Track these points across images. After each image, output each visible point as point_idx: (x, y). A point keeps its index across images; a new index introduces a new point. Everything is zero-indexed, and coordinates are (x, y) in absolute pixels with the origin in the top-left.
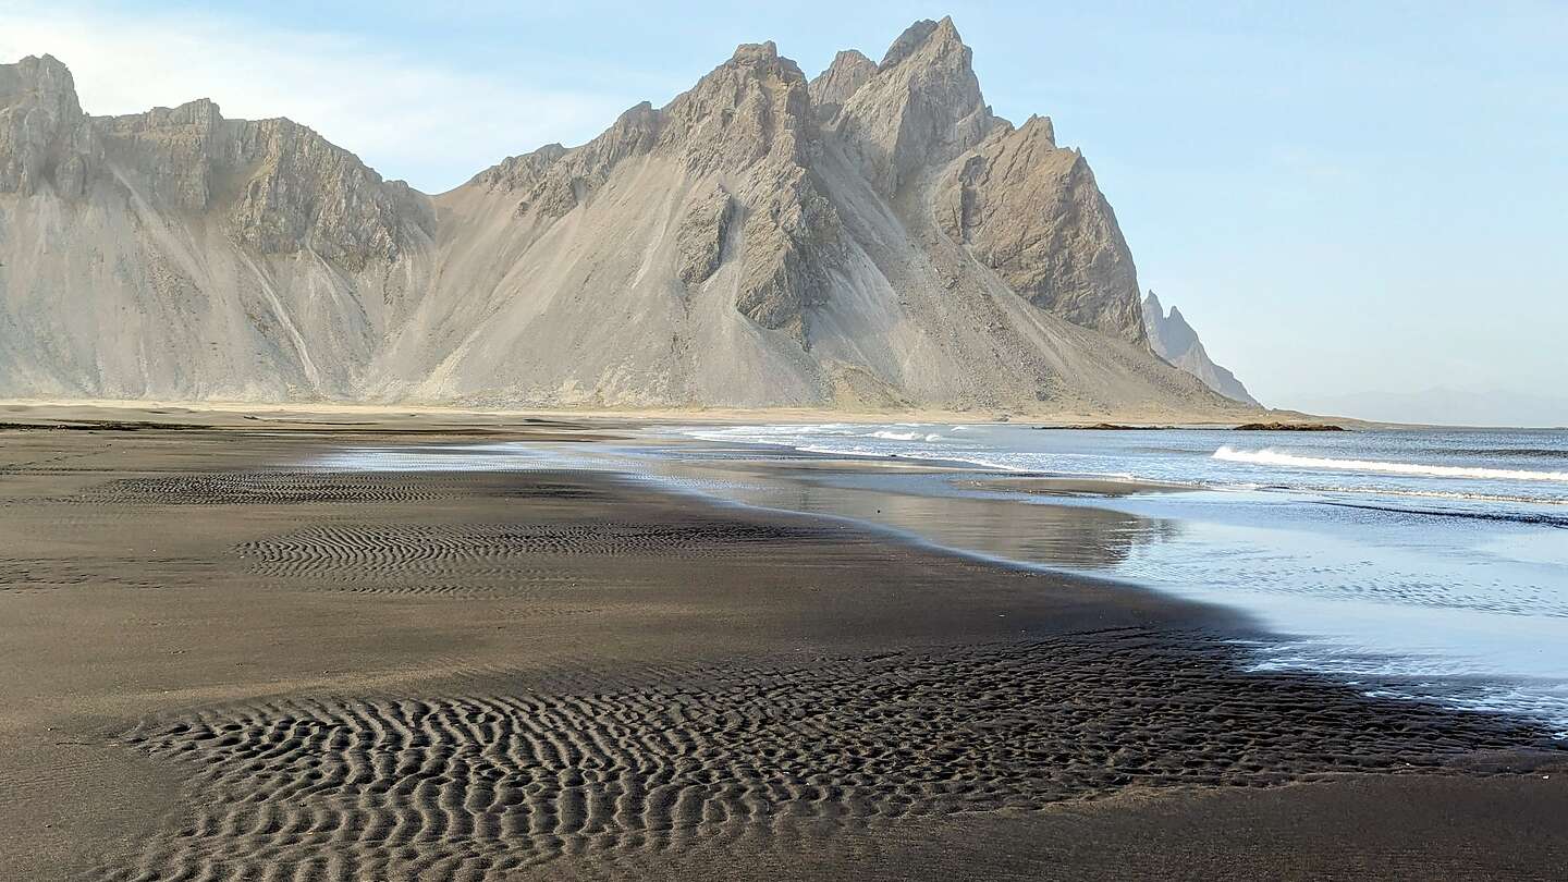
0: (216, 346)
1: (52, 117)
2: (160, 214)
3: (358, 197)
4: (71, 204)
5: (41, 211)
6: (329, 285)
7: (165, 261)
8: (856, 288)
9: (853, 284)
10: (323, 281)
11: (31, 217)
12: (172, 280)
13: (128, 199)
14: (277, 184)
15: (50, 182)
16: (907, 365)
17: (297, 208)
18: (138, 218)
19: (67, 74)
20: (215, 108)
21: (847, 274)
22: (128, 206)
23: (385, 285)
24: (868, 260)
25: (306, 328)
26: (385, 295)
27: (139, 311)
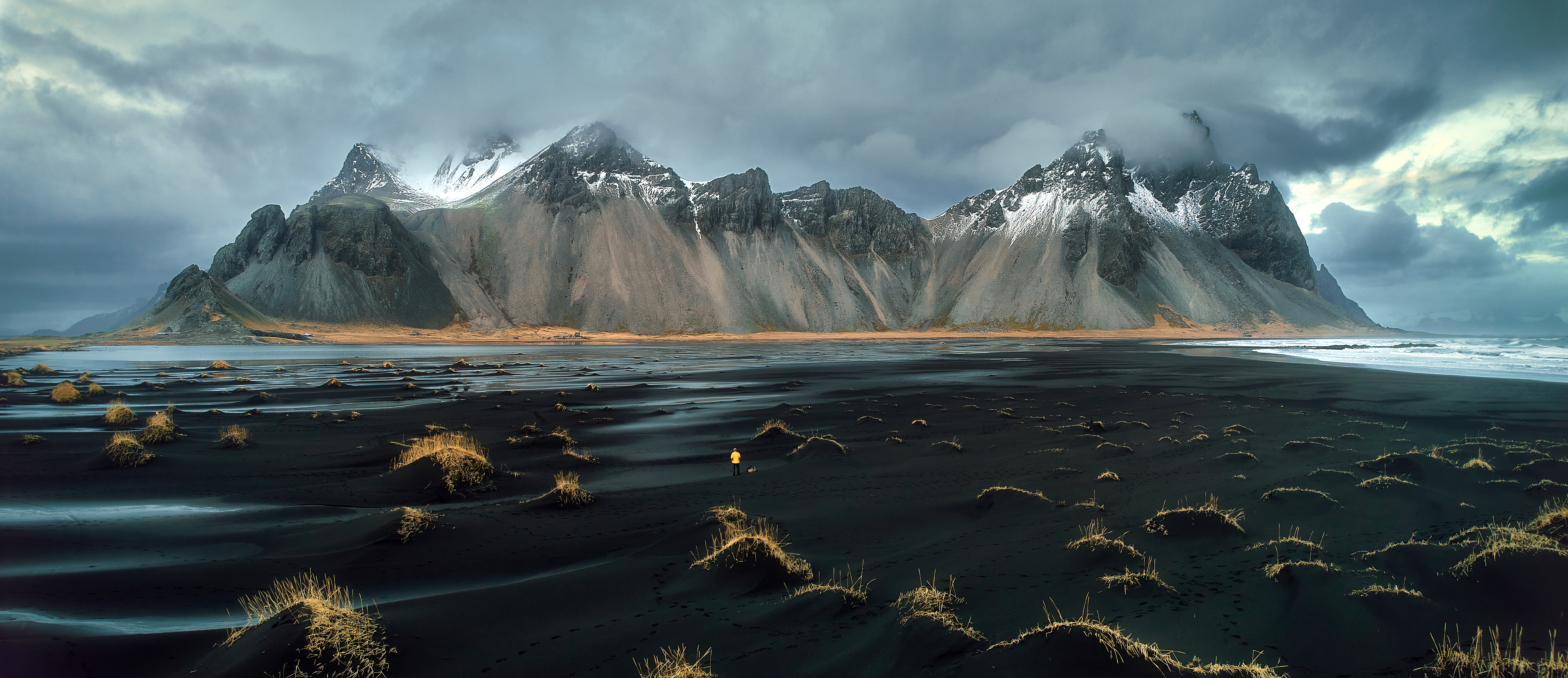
0: (837, 304)
1: (759, 196)
2: (805, 238)
3: (895, 224)
4: (768, 239)
5: (757, 241)
6: (885, 271)
7: (810, 263)
8: (1160, 262)
9: (1157, 260)
10: (881, 268)
11: (752, 244)
12: (814, 272)
13: (791, 232)
14: (857, 219)
15: (759, 228)
16: (1191, 305)
17: (866, 231)
18: (796, 242)
19: (766, 175)
20: (828, 184)
21: (1154, 255)
22: (792, 236)
23: (911, 268)
24: (1164, 246)
25: (876, 292)
26: (911, 274)
27: (802, 288)
